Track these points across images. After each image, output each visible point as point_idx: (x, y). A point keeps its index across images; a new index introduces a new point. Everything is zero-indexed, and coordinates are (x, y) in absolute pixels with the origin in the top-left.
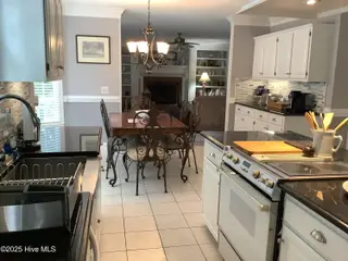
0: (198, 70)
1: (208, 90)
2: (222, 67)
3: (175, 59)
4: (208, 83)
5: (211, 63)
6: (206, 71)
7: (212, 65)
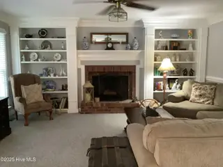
0: (156, 55)
1: (170, 81)
2: (190, 50)
3: (127, 42)
4: (172, 72)
5: (175, 46)
6: (169, 56)
7: (175, 48)
